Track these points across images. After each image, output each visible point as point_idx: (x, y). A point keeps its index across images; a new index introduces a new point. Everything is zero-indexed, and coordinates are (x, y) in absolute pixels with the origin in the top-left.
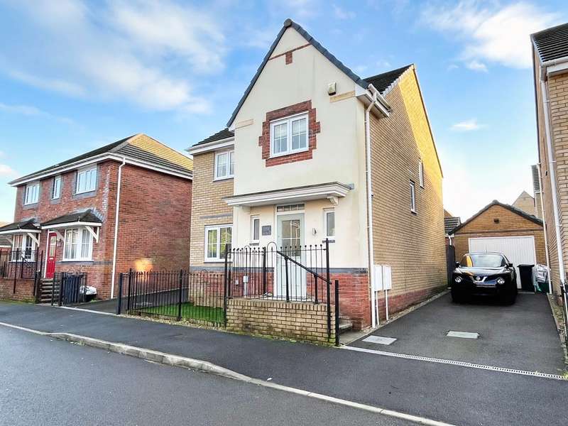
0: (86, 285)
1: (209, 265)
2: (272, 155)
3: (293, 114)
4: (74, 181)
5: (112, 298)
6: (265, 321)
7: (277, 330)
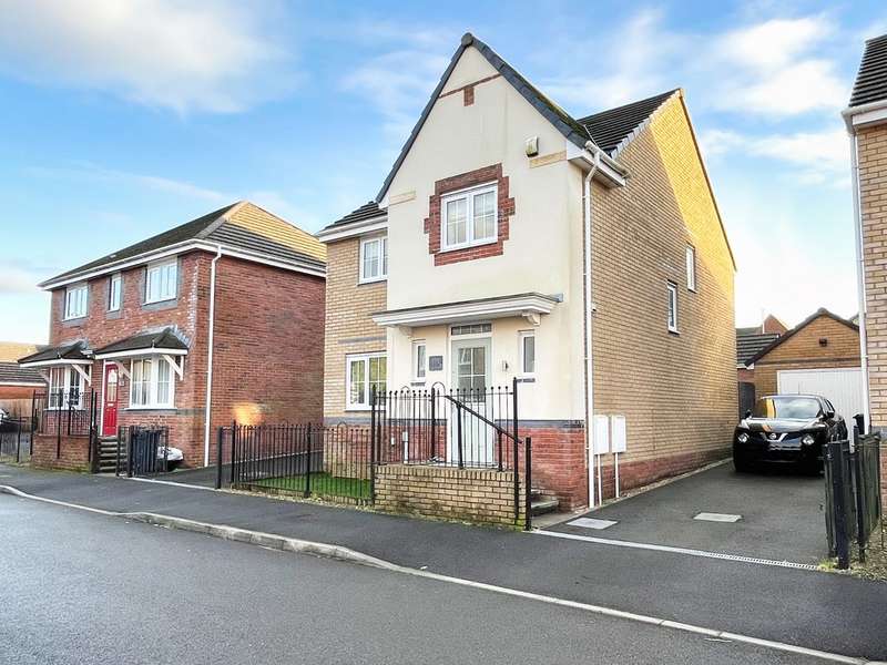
0: (167, 445)
1: (352, 415)
2: (445, 248)
3: (476, 184)
4: (141, 283)
5: (206, 465)
6: (429, 496)
7: (445, 508)
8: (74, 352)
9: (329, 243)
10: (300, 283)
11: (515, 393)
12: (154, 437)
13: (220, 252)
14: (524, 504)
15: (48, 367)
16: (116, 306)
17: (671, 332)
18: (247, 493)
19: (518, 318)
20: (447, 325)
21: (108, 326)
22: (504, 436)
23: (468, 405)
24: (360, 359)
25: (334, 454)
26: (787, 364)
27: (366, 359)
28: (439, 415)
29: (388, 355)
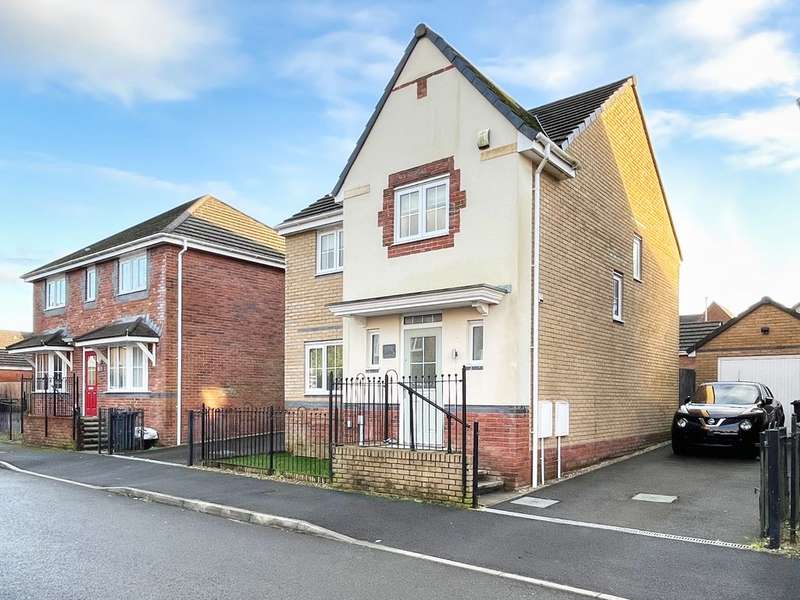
0: (143, 425)
1: (311, 400)
2: (398, 240)
3: (427, 177)
4: (114, 275)
5: (179, 444)
6: (383, 475)
7: (398, 487)
8: (56, 340)
9: (288, 236)
10: (261, 274)
11: (464, 381)
12: (131, 418)
13: (186, 245)
14: (471, 484)
15: (34, 353)
16: (92, 297)
17: (615, 321)
18: (216, 470)
19: (468, 308)
20: (401, 315)
21: (86, 315)
22: (453, 421)
23: (419, 391)
24: (319, 347)
25: (295, 435)
26: (728, 351)
27: (323, 346)
28: (392, 400)
29: (344, 343)
